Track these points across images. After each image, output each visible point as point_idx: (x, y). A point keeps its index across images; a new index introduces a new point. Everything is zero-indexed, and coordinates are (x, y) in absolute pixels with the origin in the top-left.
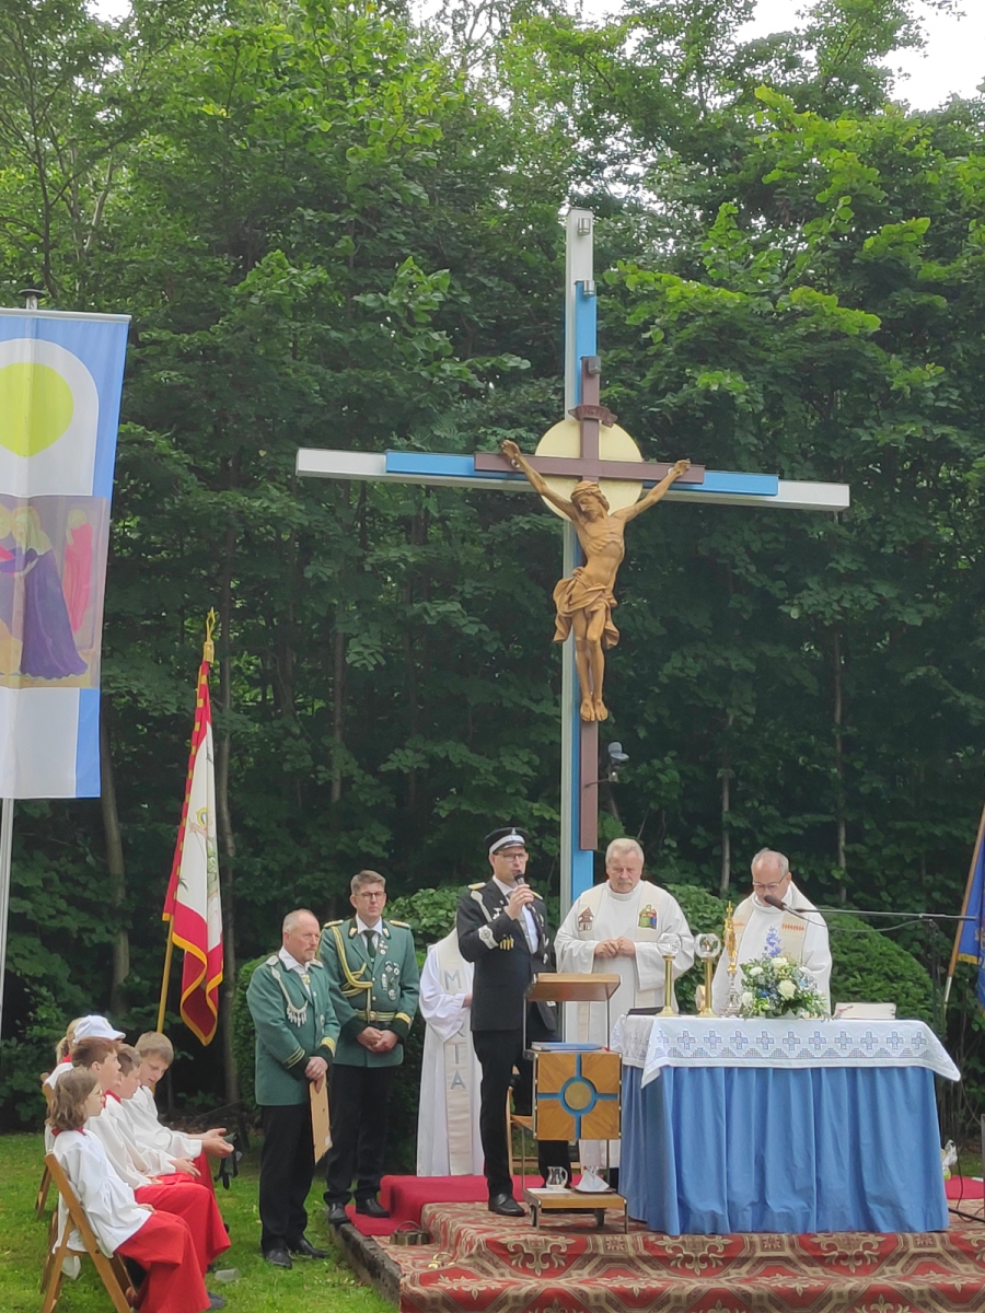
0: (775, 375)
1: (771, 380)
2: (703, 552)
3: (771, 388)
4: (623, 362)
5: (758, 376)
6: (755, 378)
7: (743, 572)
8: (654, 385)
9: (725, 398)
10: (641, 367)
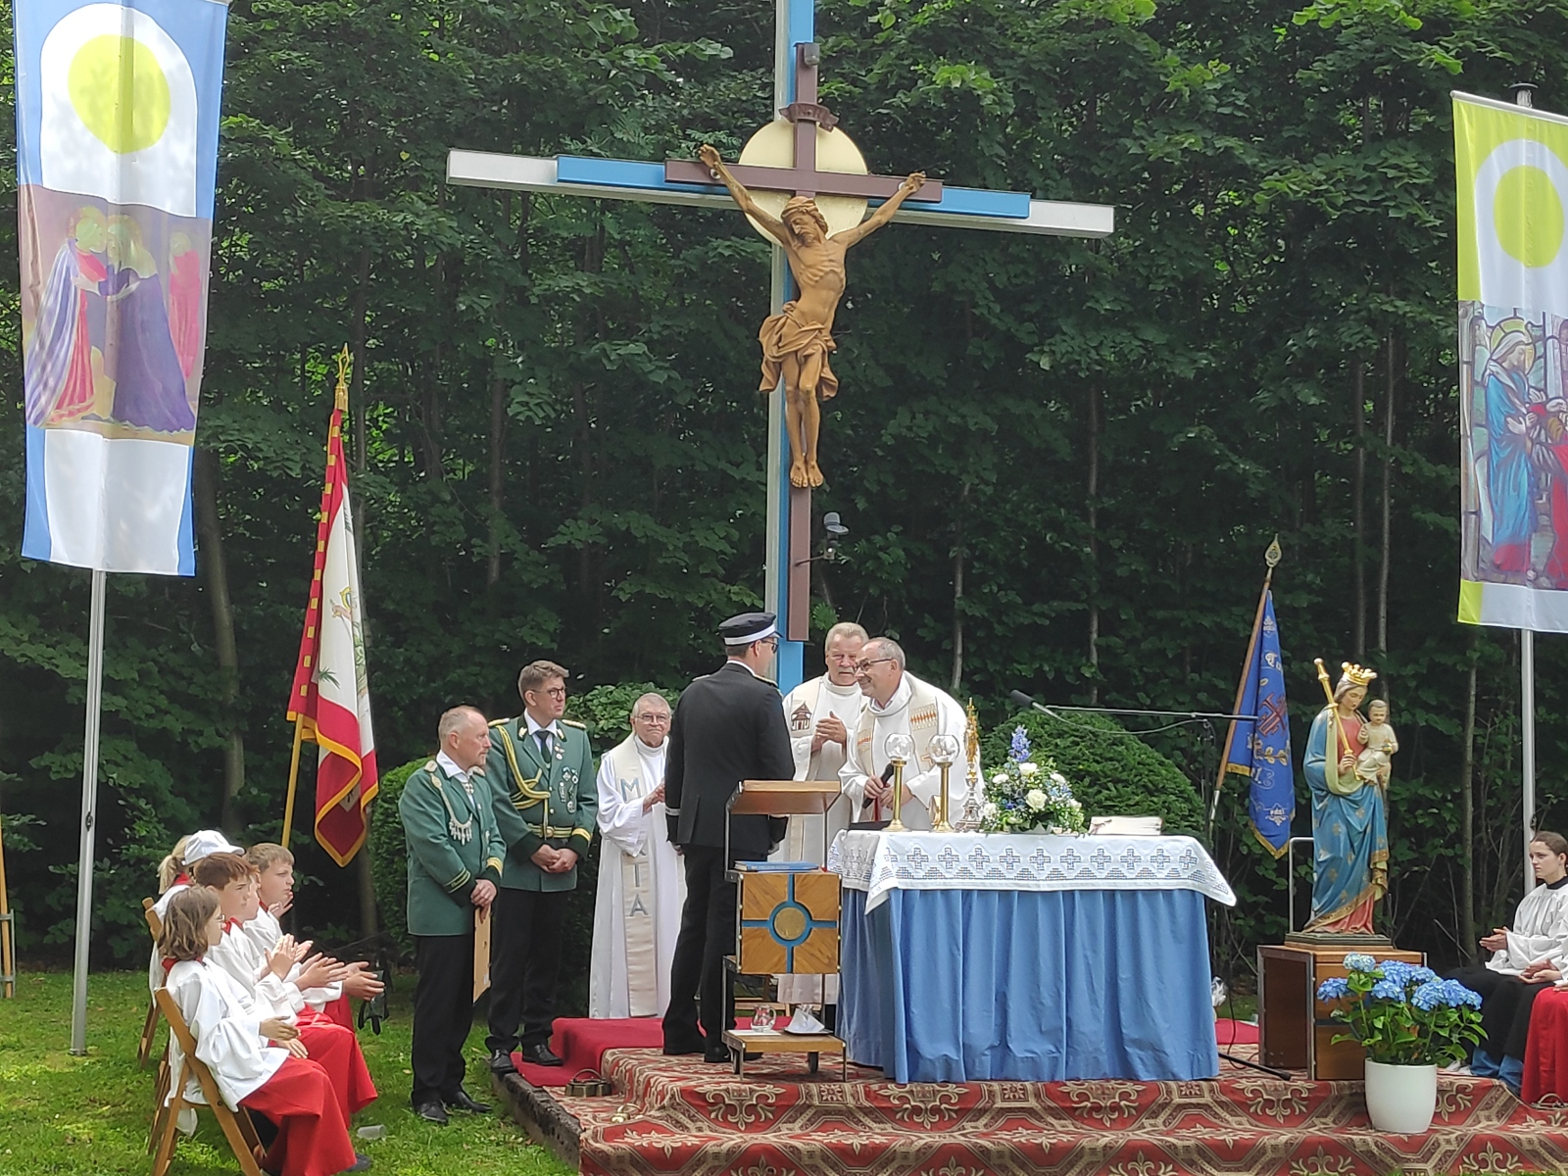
0: (1028, 71)
1: (1023, 77)
2: (937, 287)
3: (1022, 87)
4: (844, 53)
5: (1007, 71)
6: (1004, 75)
7: (986, 312)
8: (883, 81)
9: (967, 98)
10: (867, 58)
